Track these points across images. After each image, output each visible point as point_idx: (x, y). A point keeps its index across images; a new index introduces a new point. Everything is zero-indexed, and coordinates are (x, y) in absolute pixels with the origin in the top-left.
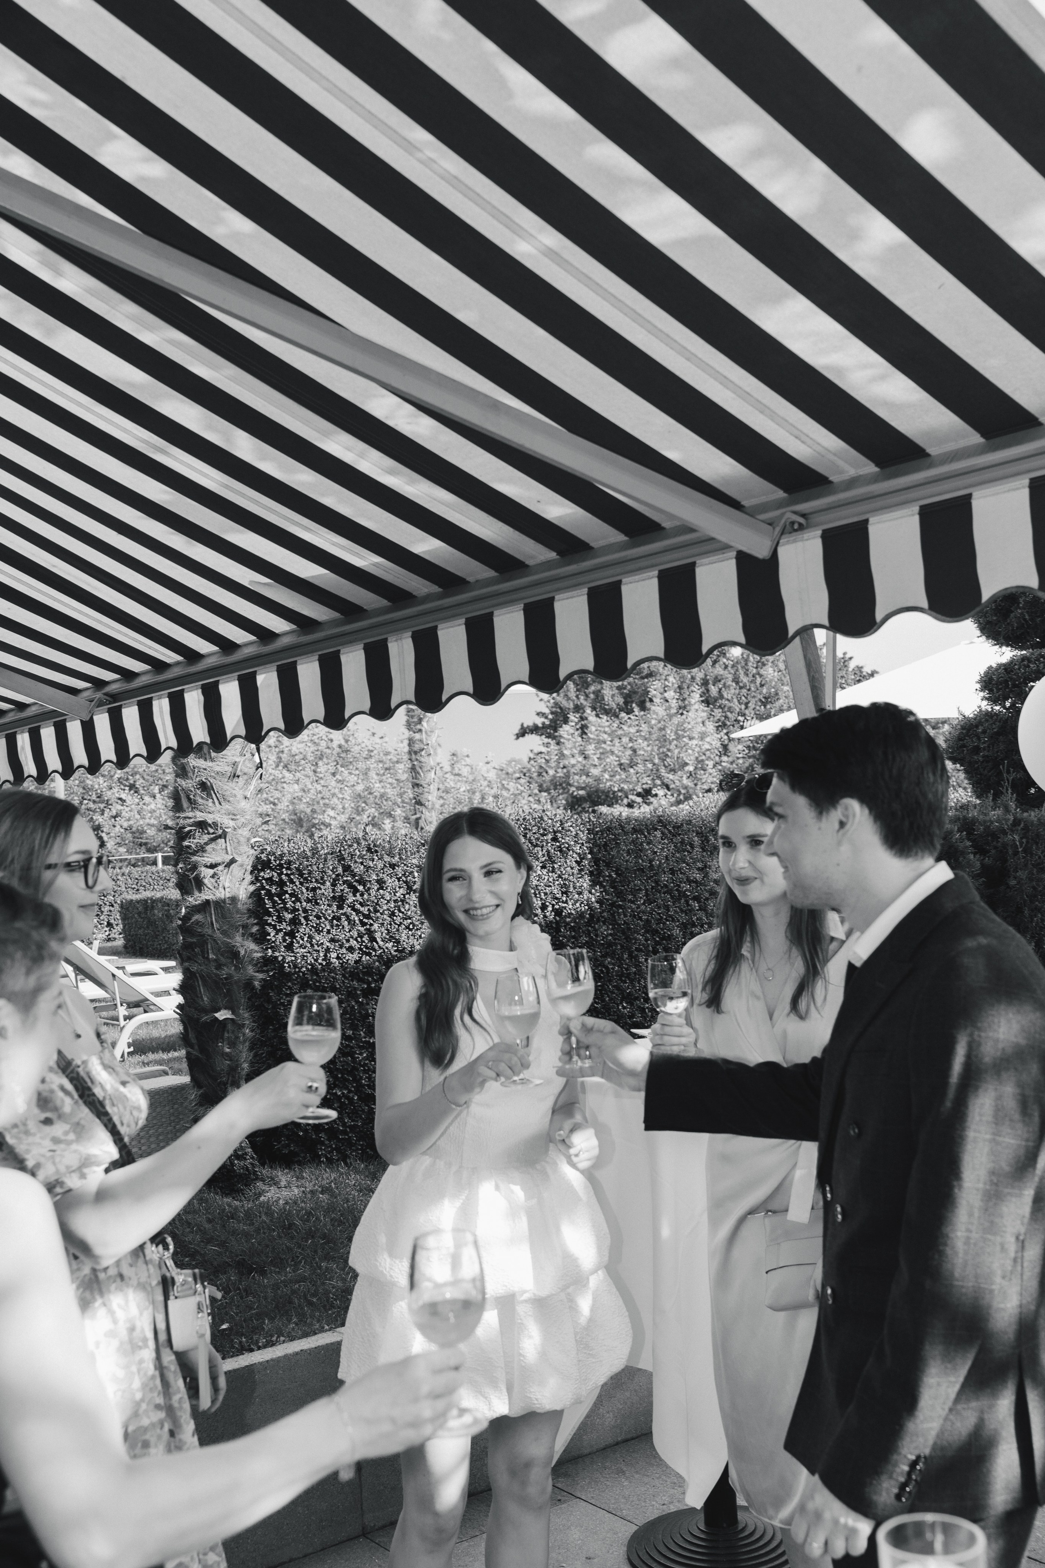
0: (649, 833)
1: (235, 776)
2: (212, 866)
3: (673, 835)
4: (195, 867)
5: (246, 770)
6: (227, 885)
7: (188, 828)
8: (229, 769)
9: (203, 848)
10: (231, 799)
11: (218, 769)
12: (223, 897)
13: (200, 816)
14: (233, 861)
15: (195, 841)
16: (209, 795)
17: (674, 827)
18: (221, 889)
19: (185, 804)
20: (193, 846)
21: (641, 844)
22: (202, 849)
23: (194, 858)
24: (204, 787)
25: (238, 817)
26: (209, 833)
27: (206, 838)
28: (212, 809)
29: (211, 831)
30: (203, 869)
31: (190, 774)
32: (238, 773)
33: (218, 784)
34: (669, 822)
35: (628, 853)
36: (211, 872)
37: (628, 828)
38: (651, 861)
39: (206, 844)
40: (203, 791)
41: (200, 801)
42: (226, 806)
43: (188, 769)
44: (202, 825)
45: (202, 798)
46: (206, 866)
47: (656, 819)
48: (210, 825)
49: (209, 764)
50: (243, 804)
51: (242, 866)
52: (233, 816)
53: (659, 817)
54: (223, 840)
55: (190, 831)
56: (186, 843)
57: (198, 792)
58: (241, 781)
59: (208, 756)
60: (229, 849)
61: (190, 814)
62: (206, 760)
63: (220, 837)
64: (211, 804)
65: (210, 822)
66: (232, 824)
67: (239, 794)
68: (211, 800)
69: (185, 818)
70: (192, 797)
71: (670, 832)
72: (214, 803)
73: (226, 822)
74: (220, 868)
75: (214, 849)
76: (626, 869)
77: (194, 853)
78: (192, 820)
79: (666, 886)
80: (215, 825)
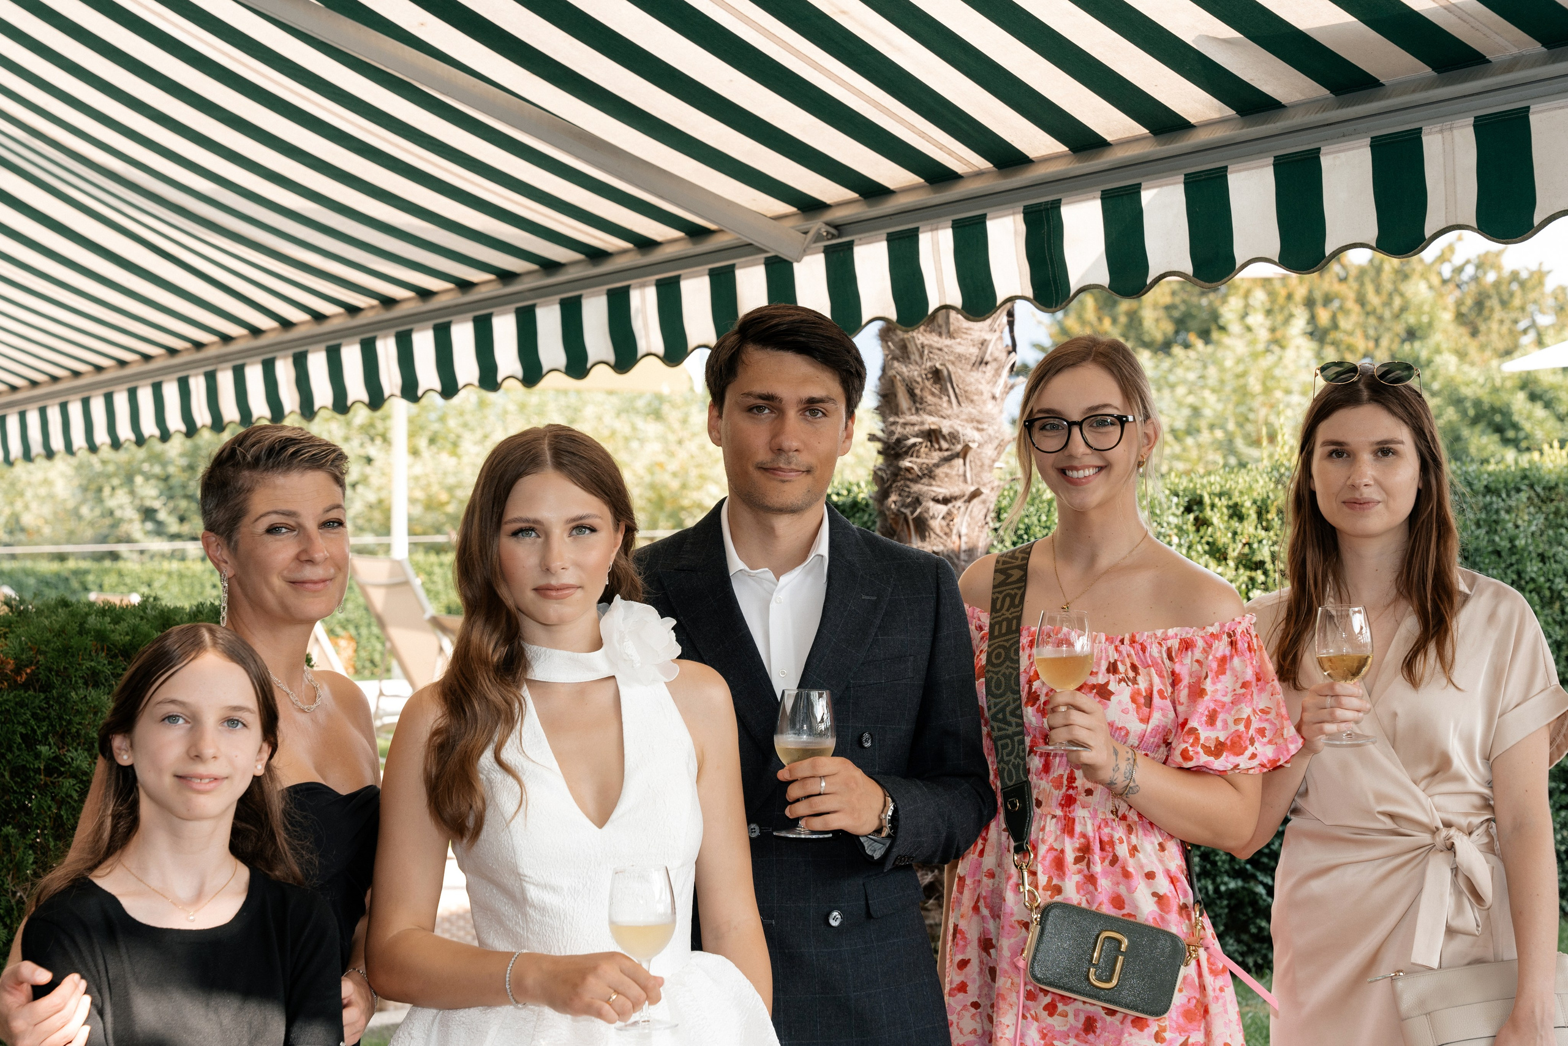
0: (1508, 495)
1: (982, 362)
2: (946, 501)
3: (1543, 501)
4: (917, 501)
5: (997, 354)
6: (964, 531)
7: (912, 440)
8: (974, 351)
9: (931, 471)
10: (975, 398)
11: (960, 349)
12: (955, 547)
13: (930, 422)
14: (976, 494)
15: (919, 460)
16: (944, 391)
17: (1544, 488)
18: (955, 538)
19: (904, 402)
20: (915, 467)
21: (1497, 512)
22: (929, 474)
23: (916, 488)
24: (937, 375)
25: (985, 426)
26: (940, 449)
27: (936, 456)
28: (949, 412)
29: (944, 445)
30: (931, 504)
31: (915, 357)
32: (987, 358)
33: (958, 373)
34: (1539, 481)
35: (1478, 525)
36: (942, 509)
37: (1479, 486)
38: (1512, 540)
39: (937, 465)
40: (935, 382)
41: (930, 399)
42: (968, 409)
43: (911, 347)
44: (932, 436)
45: (933, 394)
46: (936, 500)
47: (1519, 474)
48: (944, 437)
49: (948, 342)
50: (990, 407)
51: (984, 502)
52: (978, 423)
53: (1524, 470)
54: (961, 461)
55: (914, 445)
56: (906, 463)
57: (928, 384)
58: (989, 370)
59: (944, 330)
60: (968, 475)
61: (914, 418)
62: (940, 335)
63: (957, 455)
64: (945, 405)
65: (945, 431)
66: (977, 435)
67: (985, 388)
68: (945, 399)
69: (905, 424)
70: (917, 392)
71: (1538, 495)
72: (950, 401)
73: (968, 433)
74: (959, 503)
75: (947, 475)
76: (1477, 550)
77: (917, 479)
78: (916, 428)
79: (1533, 580)
80: (954, 437)
